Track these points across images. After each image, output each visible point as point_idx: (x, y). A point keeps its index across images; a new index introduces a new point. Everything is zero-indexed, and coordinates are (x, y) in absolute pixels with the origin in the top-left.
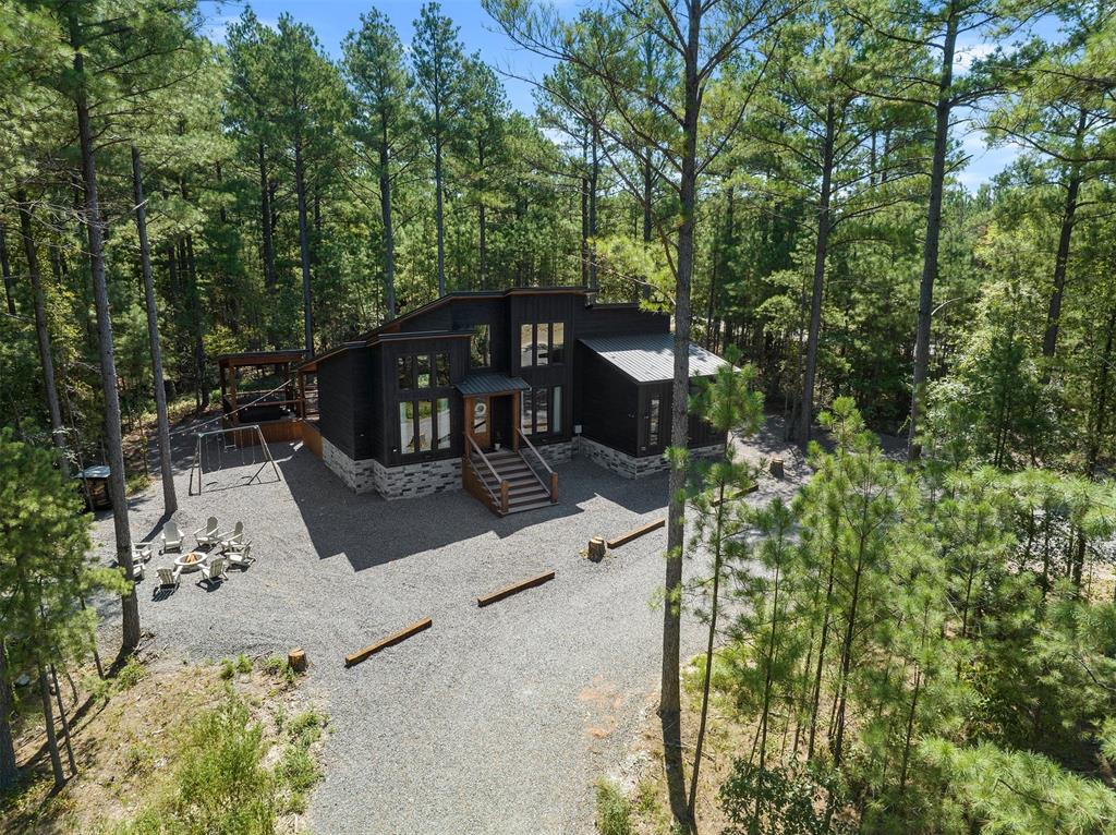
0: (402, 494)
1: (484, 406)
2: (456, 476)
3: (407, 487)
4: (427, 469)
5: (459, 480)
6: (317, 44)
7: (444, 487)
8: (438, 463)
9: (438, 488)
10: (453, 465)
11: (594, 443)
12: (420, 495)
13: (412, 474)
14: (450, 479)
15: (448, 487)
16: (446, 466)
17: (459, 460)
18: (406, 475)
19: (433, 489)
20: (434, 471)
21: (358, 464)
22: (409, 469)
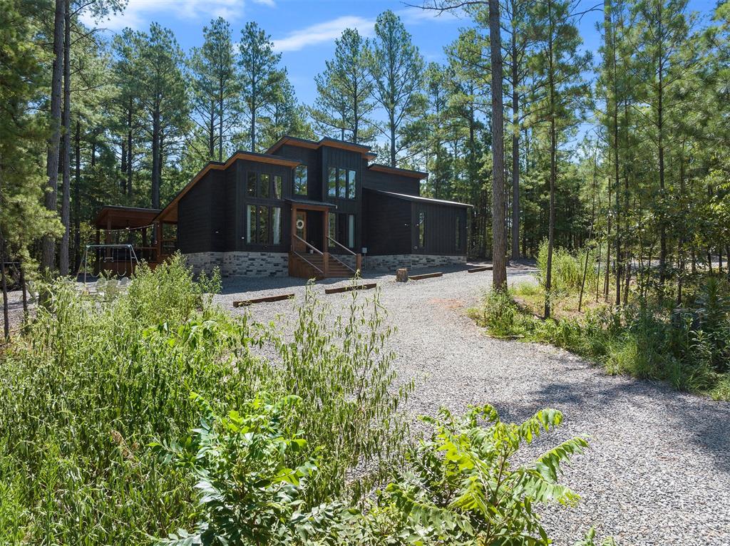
0: (246, 273)
1: (302, 222)
2: (284, 267)
3: (250, 269)
4: (264, 257)
5: (286, 270)
6: (175, 42)
7: (275, 273)
8: (272, 254)
9: (271, 273)
10: (282, 257)
11: (376, 257)
12: (260, 276)
13: (253, 259)
14: (280, 268)
15: (279, 274)
16: (277, 257)
17: (286, 255)
18: (250, 259)
19: (268, 273)
20: (269, 260)
21: (212, 255)
22: (252, 255)
